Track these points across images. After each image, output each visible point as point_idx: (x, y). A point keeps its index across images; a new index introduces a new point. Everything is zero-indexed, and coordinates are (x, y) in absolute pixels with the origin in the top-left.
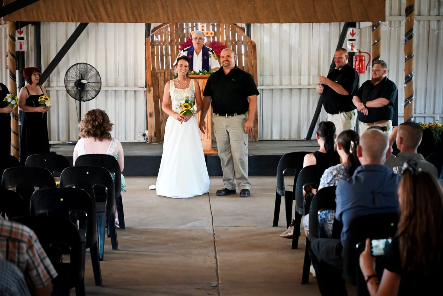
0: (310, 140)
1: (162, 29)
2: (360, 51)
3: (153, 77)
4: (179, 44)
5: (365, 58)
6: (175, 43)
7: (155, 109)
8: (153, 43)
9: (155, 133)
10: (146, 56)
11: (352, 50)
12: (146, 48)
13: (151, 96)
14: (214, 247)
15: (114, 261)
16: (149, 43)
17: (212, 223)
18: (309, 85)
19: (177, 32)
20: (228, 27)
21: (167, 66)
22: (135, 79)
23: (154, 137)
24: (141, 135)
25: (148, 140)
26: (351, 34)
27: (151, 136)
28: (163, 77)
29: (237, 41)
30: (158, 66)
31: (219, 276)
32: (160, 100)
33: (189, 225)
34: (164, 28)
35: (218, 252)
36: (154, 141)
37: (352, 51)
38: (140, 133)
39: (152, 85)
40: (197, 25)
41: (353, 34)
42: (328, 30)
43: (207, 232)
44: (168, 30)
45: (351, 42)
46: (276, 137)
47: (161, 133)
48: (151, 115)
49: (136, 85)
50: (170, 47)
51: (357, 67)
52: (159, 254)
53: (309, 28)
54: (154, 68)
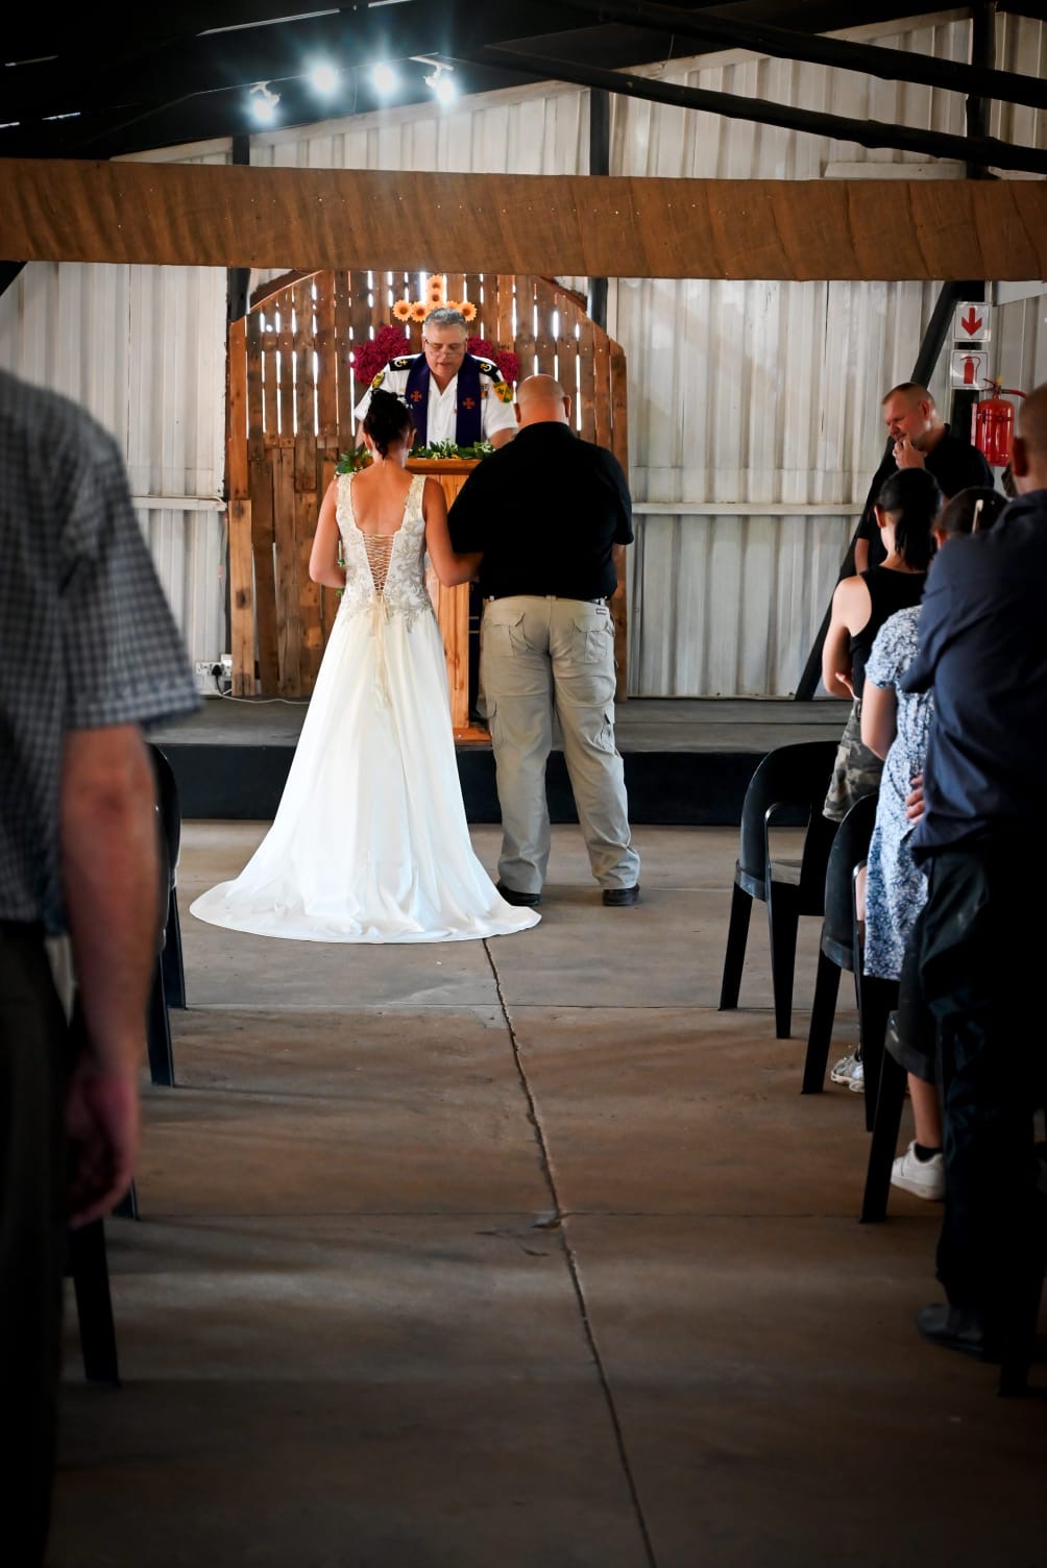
0: (811, 701)
1: (289, 290)
2: (995, 385)
3: (253, 464)
4: (349, 346)
5: (1012, 413)
6: (333, 342)
7: (258, 578)
8: (256, 343)
9: (256, 663)
10: (228, 387)
11: (968, 380)
12: (228, 357)
13: (243, 531)
14: (520, 1080)
15: (166, 1124)
16: (241, 342)
17: (499, 992)
18: (810, 503)
19: (342, 302)
20: (528, 291)
21: (305, 423)
22: (187, 469)
23: (253, 680)
24: (205, 672)
25: (233, 690)
26: (964, 323)
27: (243, 675)
28: (289, 463)
29: (556, 339)
30: (273, 424)
31: (556, 1186)
32: (277, 548)
33: (417, 999)
34: (295, 288)
35: (538, 1099)
36: (253, 693)
37: (967, 387)
38: (204, 664)
39: (251, 493)
40: (414, 278)
41: (972, 326)
42: (882, 308)
43: (485, 1026)
44: (311, 296)
45: (964, 354)
46: (688, 686)
47: (277, 664)
48: (243, 600)
49: (192, 490)
50: (315, 356)
51: (986, 441)
52: (323, 1102)
53: (815, 299)
54: (256, 431)
